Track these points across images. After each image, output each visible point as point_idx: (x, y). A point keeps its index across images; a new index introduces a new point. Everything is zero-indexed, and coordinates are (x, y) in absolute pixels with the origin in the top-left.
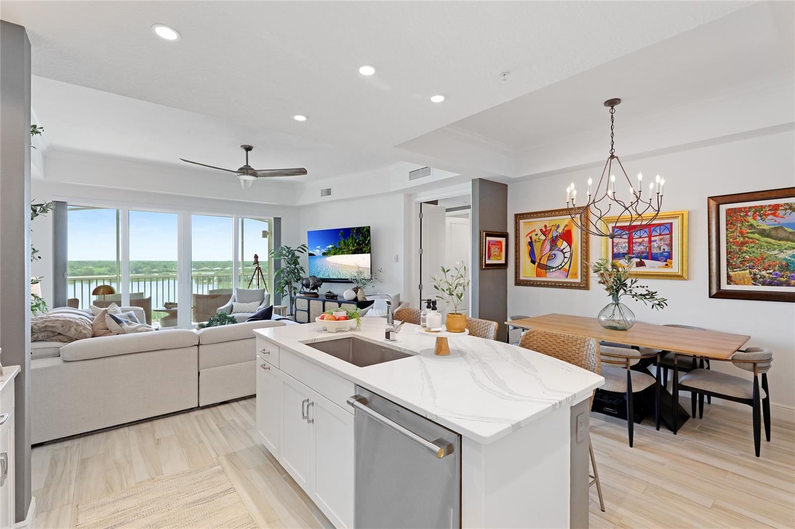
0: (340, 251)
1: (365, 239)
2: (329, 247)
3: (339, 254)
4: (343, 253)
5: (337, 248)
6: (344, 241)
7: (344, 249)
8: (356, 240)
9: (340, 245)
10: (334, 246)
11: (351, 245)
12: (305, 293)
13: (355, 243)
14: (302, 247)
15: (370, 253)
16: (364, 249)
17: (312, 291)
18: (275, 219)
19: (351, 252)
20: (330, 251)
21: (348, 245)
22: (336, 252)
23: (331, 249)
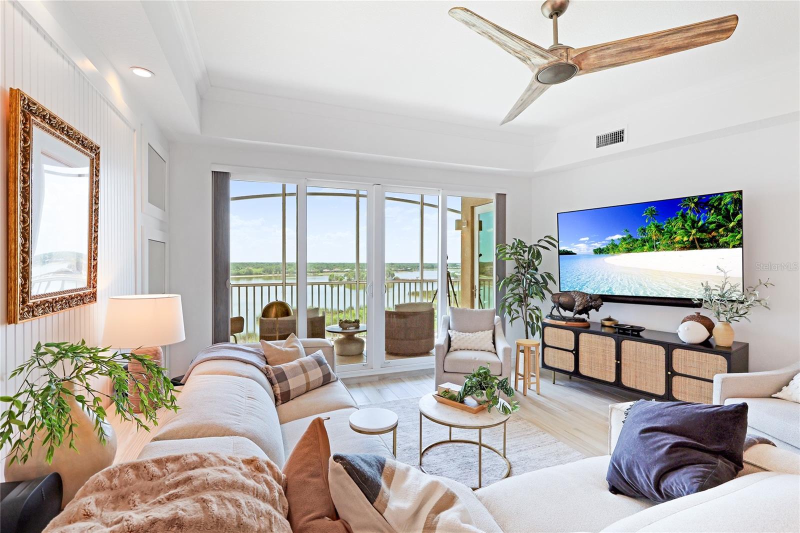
0: (643, 245)
1: (728, 218)
2: (612, 240)
3: (643, 251)
4: (653, 248)
5: (637, 240)
6: (657, 227)
7: (658, 240)
8: (695, 222)
9: (644, 233)
10: (625, 236)
11: (680, 232)
12: (564, 319)
13: (693, 228)
14: (547, 239)
15: (742, 247)
16: (722, 240)
17: (577, 316)
18: (498, 195)
19: (677, 246)
20: (616, 246)
21: (669, 232)
22: (632, 247)
23: (617, 243)
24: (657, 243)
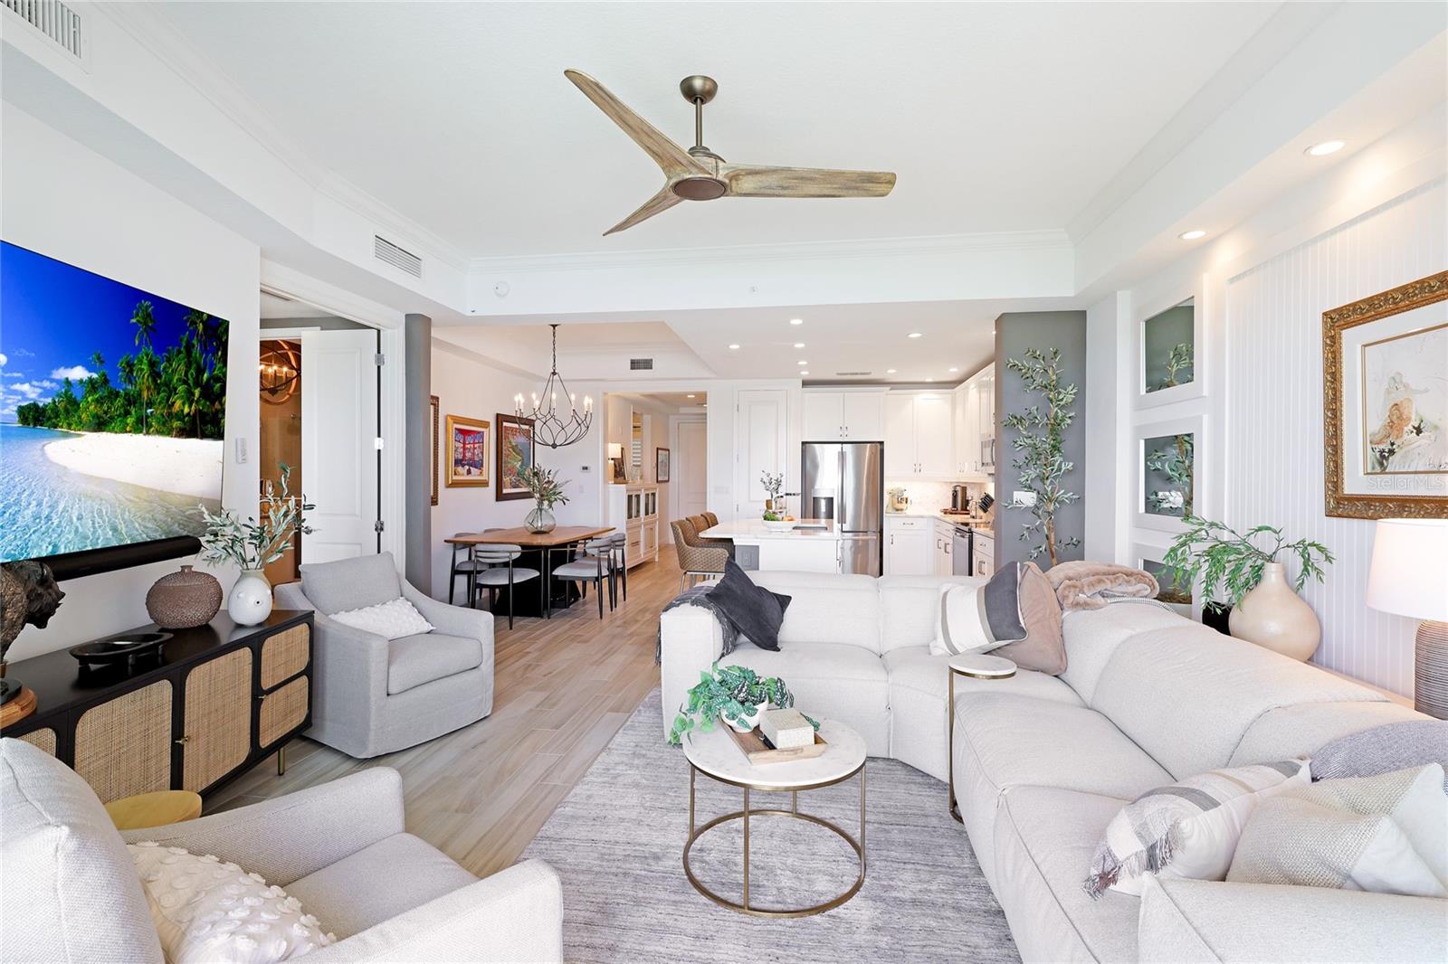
0: (127, 413)
2: (67, 381)
3: (124, 431)
4: (142, 426)
5: (117, 395)
6: (152, 364)
7: (150, 404)
8: (200, 372)
9: (130, 379)
10: (95, 376)
11: (181, 388)
13: (197, 383)
19: (176, 424)
20: (76, 403)
21: (167, 384)
22: (106, 413)
23: (77, 393)
24: (149, 411)
